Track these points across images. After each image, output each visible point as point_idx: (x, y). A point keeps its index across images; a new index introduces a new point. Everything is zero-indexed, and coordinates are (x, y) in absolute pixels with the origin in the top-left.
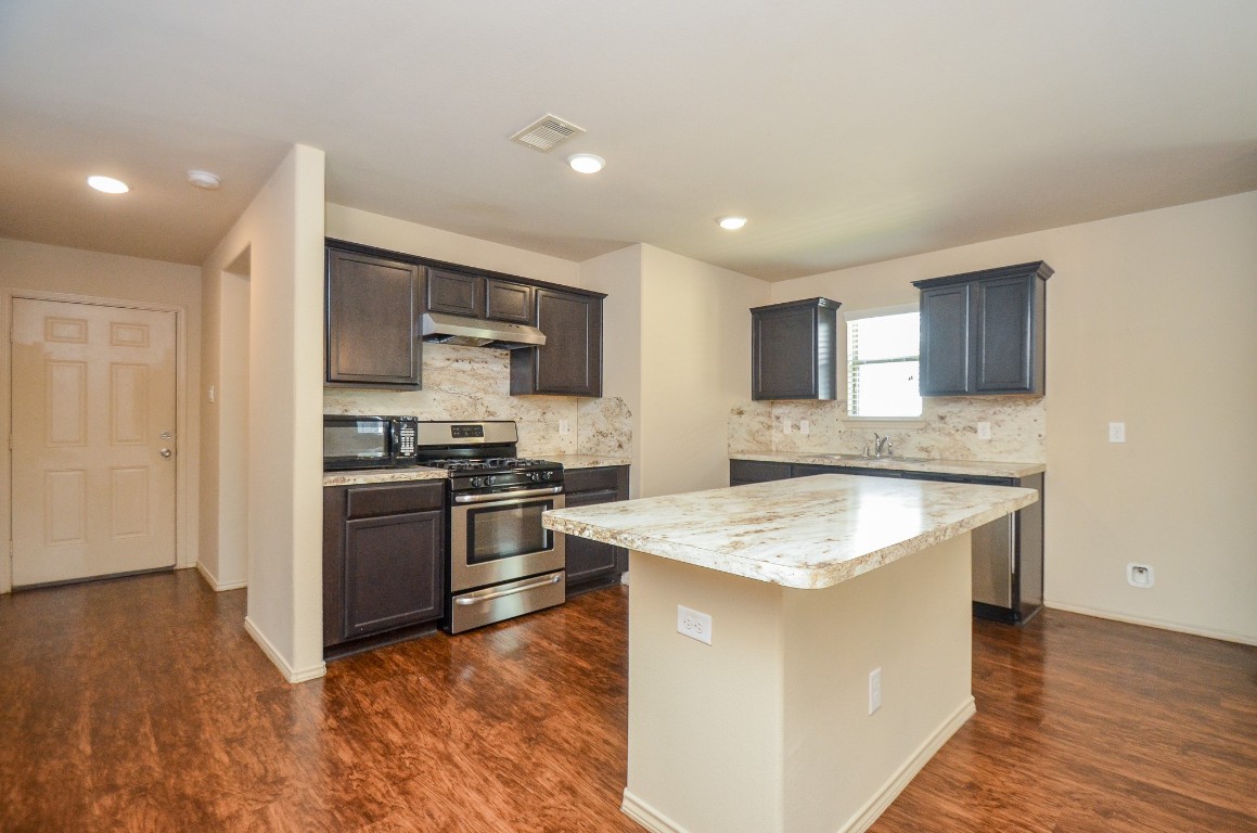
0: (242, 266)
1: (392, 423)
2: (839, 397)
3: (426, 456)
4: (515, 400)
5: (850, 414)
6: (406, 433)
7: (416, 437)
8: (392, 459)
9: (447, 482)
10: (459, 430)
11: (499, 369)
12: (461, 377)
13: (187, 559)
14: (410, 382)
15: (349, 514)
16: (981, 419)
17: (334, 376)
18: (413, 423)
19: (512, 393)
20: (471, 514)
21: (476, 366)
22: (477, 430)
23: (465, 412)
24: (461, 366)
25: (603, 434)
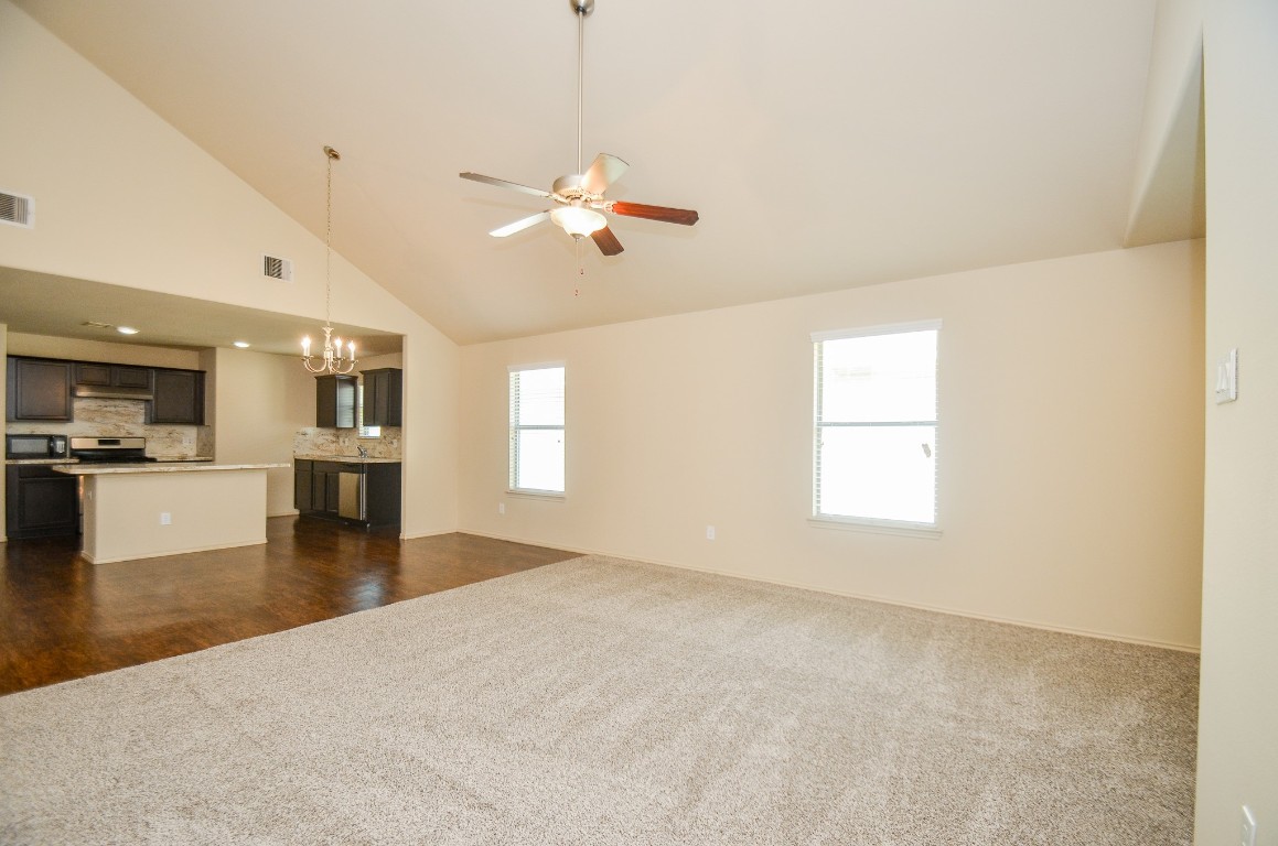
1: (51, 438)
2: (357, 426)
3: (74, 453)
4: (150, 427)
6: (61, 443)
7: (67, 444)
8: (52, 453)
10: (102, 442)
11: (137, 411)
14: (64, 418)
15: (20, 476)
19: (147, 423)
22: (116, 442)
23: (111, 432)
24: (108, 409)
25: (205, 445)
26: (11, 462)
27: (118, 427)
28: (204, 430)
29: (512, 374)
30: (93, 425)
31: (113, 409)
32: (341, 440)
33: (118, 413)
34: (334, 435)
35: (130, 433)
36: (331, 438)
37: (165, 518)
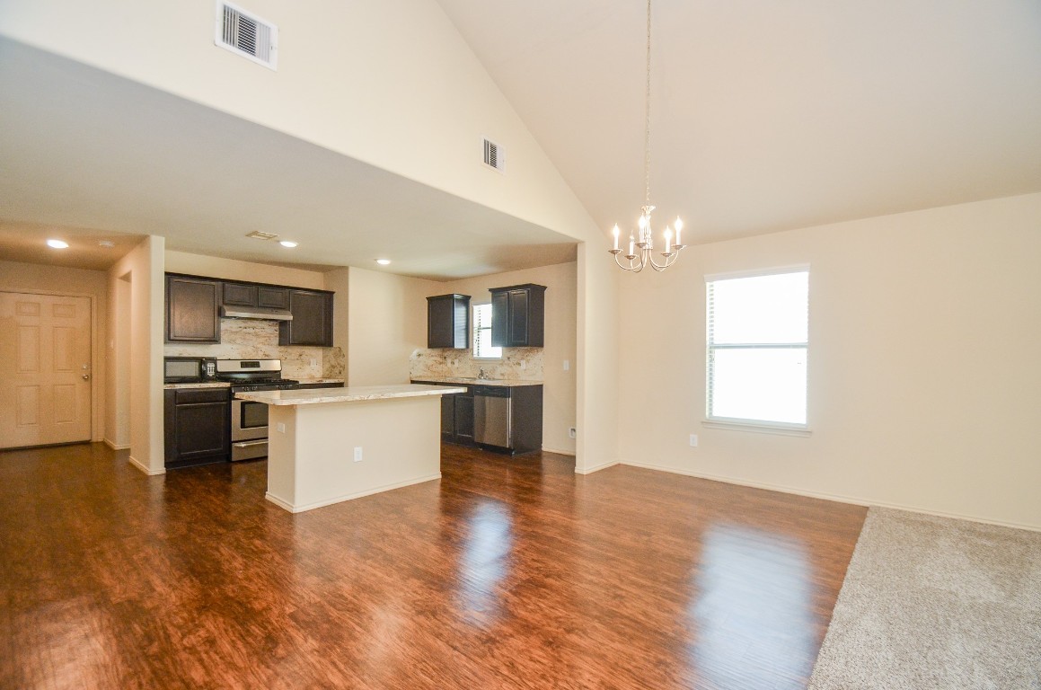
0: (127, 278)
1: (202, 361)
2: (470, 347)
3: (222, 377)
4: (282, 348)
5: (475, 356)
6: (211, 365)
7: (216, 367)
8: (203, 377)
9: (230, 389)
10: (244, 364)
11: (272, 331)
12: (247, 337)
13: (98, 437)
14: (214, 340)
15: (177, 402)
16: (522, 359)
17: (172, 337)
18: (214, 360)
19: (280, 344)
20: (244, 404)
21: (257, 330)
22: (256, 364)
23: (251, 355)
24: (248, 330)
25: (333, 367)
26: (169, 387)
27: (256, 349)
28: (330, 352)
29: (708, 284)
30: (234, 347)
31: (251, 331)
32: (449, 361)
33: (257, 335)
34: (441, 356)
35: (266, 355)
36: (439, 359)
37: (358, 453)
